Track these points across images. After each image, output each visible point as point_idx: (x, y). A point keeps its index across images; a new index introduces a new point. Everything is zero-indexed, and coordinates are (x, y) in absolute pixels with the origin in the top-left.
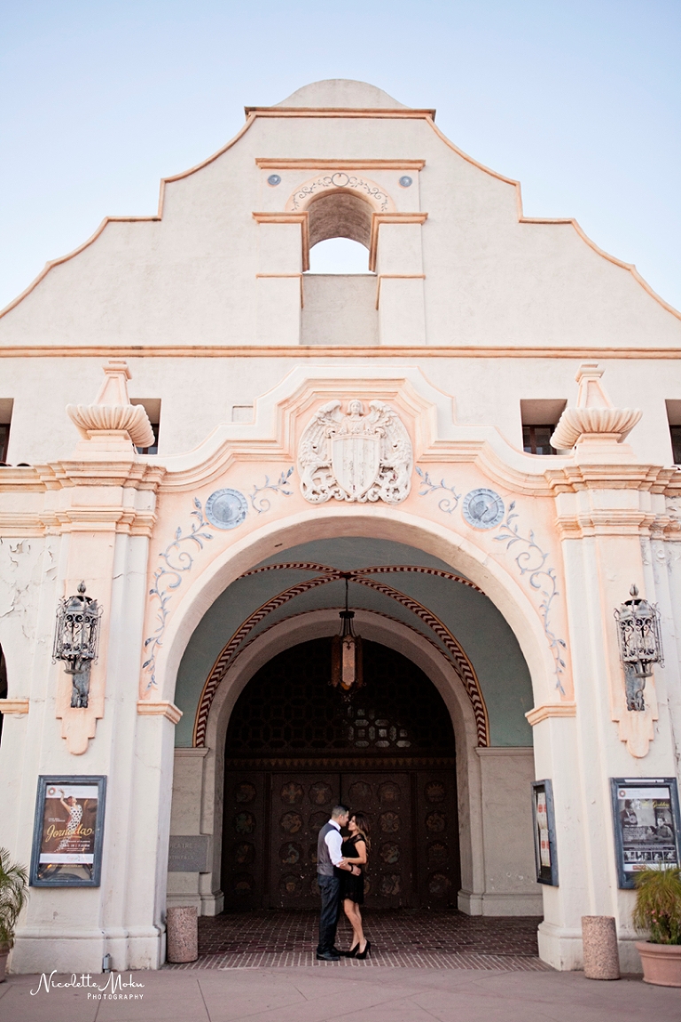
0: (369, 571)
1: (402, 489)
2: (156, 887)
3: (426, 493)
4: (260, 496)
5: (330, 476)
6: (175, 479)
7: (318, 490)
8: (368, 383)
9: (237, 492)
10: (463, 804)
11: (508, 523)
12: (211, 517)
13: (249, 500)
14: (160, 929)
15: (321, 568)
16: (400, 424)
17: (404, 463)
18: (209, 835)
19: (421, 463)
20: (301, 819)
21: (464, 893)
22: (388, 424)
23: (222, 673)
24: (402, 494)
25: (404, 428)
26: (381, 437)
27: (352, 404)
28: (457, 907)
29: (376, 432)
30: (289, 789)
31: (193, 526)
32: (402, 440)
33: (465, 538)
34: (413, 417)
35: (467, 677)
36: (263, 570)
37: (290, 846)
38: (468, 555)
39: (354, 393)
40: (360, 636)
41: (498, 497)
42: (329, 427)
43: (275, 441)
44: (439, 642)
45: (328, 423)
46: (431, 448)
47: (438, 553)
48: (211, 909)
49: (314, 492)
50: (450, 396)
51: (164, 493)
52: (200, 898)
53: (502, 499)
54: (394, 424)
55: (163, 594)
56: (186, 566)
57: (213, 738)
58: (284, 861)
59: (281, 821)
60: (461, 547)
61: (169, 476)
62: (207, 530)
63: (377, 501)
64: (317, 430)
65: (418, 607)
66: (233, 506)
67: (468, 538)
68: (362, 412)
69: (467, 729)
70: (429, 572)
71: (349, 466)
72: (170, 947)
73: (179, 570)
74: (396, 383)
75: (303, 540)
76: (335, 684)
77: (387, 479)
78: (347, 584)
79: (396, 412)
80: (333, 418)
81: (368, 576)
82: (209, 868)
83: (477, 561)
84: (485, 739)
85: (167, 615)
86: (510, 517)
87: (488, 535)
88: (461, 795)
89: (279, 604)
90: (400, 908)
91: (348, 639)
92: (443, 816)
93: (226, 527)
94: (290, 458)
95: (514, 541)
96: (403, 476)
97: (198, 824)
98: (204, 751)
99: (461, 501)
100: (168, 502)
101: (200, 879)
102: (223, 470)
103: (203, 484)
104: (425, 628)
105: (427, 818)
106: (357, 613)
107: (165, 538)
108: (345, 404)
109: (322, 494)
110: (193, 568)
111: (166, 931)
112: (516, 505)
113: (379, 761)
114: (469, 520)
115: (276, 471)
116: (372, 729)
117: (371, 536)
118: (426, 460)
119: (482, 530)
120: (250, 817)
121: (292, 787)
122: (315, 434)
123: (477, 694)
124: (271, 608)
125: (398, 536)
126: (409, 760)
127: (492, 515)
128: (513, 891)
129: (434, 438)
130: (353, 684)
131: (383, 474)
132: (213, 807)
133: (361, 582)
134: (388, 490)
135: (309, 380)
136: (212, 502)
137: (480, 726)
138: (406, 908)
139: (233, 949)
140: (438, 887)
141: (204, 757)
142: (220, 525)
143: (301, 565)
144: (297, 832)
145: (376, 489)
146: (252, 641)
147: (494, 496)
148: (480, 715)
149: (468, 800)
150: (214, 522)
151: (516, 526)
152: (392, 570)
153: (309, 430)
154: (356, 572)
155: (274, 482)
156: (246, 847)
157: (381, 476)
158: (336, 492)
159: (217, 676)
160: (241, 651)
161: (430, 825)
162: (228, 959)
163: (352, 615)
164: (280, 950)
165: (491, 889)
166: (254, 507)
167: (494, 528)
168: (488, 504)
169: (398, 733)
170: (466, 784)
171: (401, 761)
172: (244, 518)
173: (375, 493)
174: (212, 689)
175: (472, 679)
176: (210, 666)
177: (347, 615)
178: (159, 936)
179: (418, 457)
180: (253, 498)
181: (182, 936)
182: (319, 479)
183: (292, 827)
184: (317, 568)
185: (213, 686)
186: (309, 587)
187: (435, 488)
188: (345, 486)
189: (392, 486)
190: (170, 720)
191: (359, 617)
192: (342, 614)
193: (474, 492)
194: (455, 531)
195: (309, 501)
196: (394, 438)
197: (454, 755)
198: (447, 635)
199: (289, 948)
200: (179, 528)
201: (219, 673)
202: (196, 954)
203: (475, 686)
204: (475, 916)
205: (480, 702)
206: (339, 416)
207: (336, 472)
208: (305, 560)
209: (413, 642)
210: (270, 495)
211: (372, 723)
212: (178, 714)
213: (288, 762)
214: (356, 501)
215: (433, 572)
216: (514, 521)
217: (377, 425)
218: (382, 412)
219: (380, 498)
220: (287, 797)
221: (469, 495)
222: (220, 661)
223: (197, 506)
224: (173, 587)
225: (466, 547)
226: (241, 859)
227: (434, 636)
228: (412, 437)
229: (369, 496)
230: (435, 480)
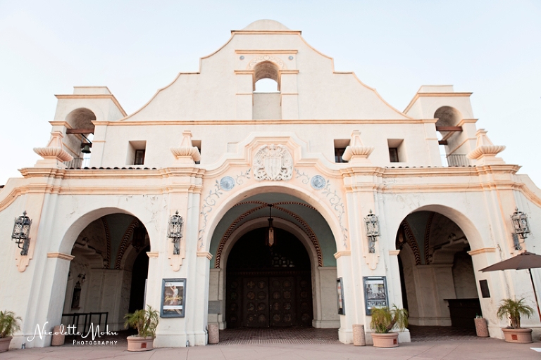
0: (278, 204)
1: (289, 176)
2: (204, 317)
3: (298, 177)
4: (239, 178)
5: (264, 172)
6: (209, 173)
7: (260, 176)
8: (277, 138)
9: (231, 178)
10: (314, 288)
11: (327, 188)
12: (222, 187)
13: (235, 180)
14: (206, 332)
15: (261, 203)
16: (288, 153)
17: (290, 167)
18: (221, 300)
19: (296, 167)
20: (254, 294)
21: (314, 320)
22: (284, 153)
23: (225, 241)
24: (290, 178)
25: (290, 154)
26: (282, 157)
27: (272, 146)
28: (312, 326)
29: (280, 156)
31: (216, 190)
32: (289, 159)
34: (293, 150)
35: (314, 241)
36: (240, 204)
37: (251, 304)
38: (313, 199)
39: (272, 142)
40: (275, 227)
43: (244, 159)
44: (304, 229)
45: (263, 153)
46: (299, 161)
47: (302, 198)
48: (222, 327)
49: (258, 178)
50: (306, 142)
51: (205, 178)
52: (218, 323)
53: (325, 179)
54: (286, 153)
55: (205, 214)
56: (213, 204)
57: (222, 265)
58: (248, 310)
59: (247, 295)
62: (220, 191)
65: (296, 216)
66: (230, 183)
67: (313, 193)
68: (275, 148)
69: (315, 261)
70: (300, 204)
71: (270, 168)
72: (209, 338)
73: (211, 206)
74: (287, 138)
75: (254, 194)
77: (284, 173)
78: (270, 208)
79: (287, 149)
80: (265, 151)
81: (278, 206)
82: (221, 312)
84: (321, 264)
85: (207, 222)
86: (327, 185)
87: (320, 192)
88: (313, 284)
89: (246, 216)
90: (291, 326)
91: (271, 228)
92: (306, 292)
93: (227, 190)
94: (250, 165)
95: (329, 194)
96: (289, 171)
97: (217, 296)
98: (219, 270)
99: (310, 180)
100: (206, 181)
101: (218, 316)
102: (226, 170)
103: (219, 175)
104: (299, 224)
105: (300, 293)
107: (206, 194)
108: (269, 145)
109: (261, 178)
110: (216, 205)
111: (208, 333)
112: (329, 181)
113: (283, 272)
114: (313, 187)
115: (245, 170)
116: (280, 261)
117: (278, 192)
118: (298, 165)
119: (317, 190)
120: (236, 294)
121: (251, 282)
122: (258, 156)
123: (318, 247)
124: (243, 217)
125: (288, 192)
126: (294, 272)
127: (321, 185)
129: (301, 158)
130: (273, 244)
132: (222, 290)
133: (275, 208)
134: (284, 176)
135: (256, 137)
136: (222, 181)
137: (319, 259)
138: (293, 326)
140: (305, 318)
141: (219, 272)
142: (225, 189)
143: (254, 202)
144: (253, 299)
145: (280, 176)
146: (236, 229)
147: (322, 178)
148: (319, 255)
149: (315, 286)
152: (286, 203)
153: (256, 155)
154: (273, 204)
155: (244, 174)
156: (235, 305)
157: (282, 171)
158: (266, 177)
159: (223, 242)
160: (232, 233)
161: (302, 296)
162: (229, 342)
164: (248, 339)
165: (324, 318)
166: (237, 183)
167: (322, 189)
168: (320, 181)
169: (290, 262)
170: (315, 281)
171: (291, 272)
172: (234, 187)
174: (222, 247)
175: (316, 242)
176: (221, 239)
177: (271, 220)
178: (205, 334)
179: (295, 164)
180: (237, 179)
181: (213, 335)
182: (260, 173)
183: (251, 297)
186: (257, 210)
187: (301, 175)
188: (269, 175)
189: (286, 175)
190: (208, 259)
191: (275, 220)
192: (268, 219)
193: (315, 177)
194: (308, 191)
195: (257, 181)
196: (286, 158)
197: (310, 270)
198: (307, 226)
199: (252, 339)
200: (211, 191)
202: (218, 341)
203: (317, 245)
204: (318, 329)
205: (319, 250)
206: (267, 150)
207: (266, 170)
209: (295, 229)
210: (243, 179)
211: (280, 258)
212: (211, 256)
213: (250, 273)
214: (273, 180)
216: (329, 187)
217: (280, 153)
218: (282, 148)
219: (281, 179)
220: (249, 286)
221: (313, 178)
223: (217, 183)
224: (209, 212)
225: (312, 196)
226: (233, 309)
227: (302, 226)
228: (293, 158)
229: (278, 178)
230: (301, 172)
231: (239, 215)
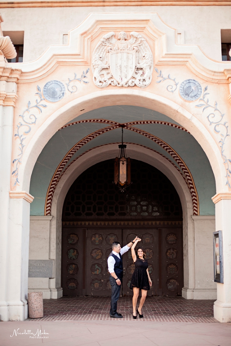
0: (134, 123)
1: (147, 80)
2: (21, 282)
3: (160, 82)
4: (72, 84)
5: (109, 73)
6: (27, 76)
7: (102, 80)
8: (129, 22)
9: (59, 82)
10: (185, 245)
11: (204, 98)
12: (46, 96)
13: (66, 86)
14: (24, 302)
15: (108, 122)
16: (147, 45)
17: (149, 65)
18: (54, 260)
19: (157, 66)
20: (102, 252)
21: (184, 289)
22: (140, 44)
23: (59, 178)
24: (147, 82)
25: (148, 47)
26: (136, 52)
27: (121, 34)
28: (181, 296)
29: (134, 49)
30: (95, 237)
31: (37, 100)
32: (148, 53)
33: (181, 106)
34: (154, 41)
35: (188, 179)
36: (76, 123)
37: (96, 265)
38: (182, 115)
39: (122, 28)
40: (129, 158)
41: (198, 84)
42: (108, 46)
43: (79, 55)
44: (173, 161)
45: (108, 44)
46: (163, 57)
47: (167, 114)
48: (55, 295)
49: (100, 82)
50: (174, 29)
51: (21, 83)
52: (50, 290)
53: (201, 85)
54: (143, 45)
55: (21, 136)
56: (33, 121)
57: (54, 211)
58: (93, 273)
59: (91, 253)
60: (178, 111)
61: (23, 74)
62: (44, 102)
63: (134, 86)
64: (102, 48)
65: (162, 142)
66: (57, 90)
67: (182, 106)
68: (126, 38)
69: (188, 206)
70: (165, 124)
71: (119, 67)
72: (30, 311)
73: (30, 124)
74: (145, 22)
75: (96, 107)
76: (116, 183)
77: (139, 75)
78: (122, 130)
79: (145, 38)
80: (110, 42)
81: (133, 126)
82: (54, 275)
83: (186, 118)
84: (197, 211)
85: (24, 148)
86: (205, 95)
87: (193, 105)
88: (185, 240)
89: (88, 141)
90: (152, 296)
91: (123, 159)
92: (175, 250)
93: (53, 101)
94: (88, 63)
95: (207, 107)
96: (148, 73)
97: (48, 254)
98: (50, 218)
99: (179, 86)
100: (23, 88)
101: (49, 281)
102: (52, 71)
103: (41, 78)
104: (166, 153)
105: (167, 252)
106: (128, 145)
107: (22, 108)
108: (117, 33)
109: (104, 83)
110: (37, 123)
111: (28, 304)
112: (208, 88)
113: (142, 223)
114: (183, 96)
115: (80, 70)
116: (139, 206)
117: (131, 104)
118: (161, 64)
119: (189, 102)
120: (75, 251)
121: (97, 236)
122: (101, 50)
123: (193, 188)
124: (84, 143)
125: (146, 105)
126: (158, 222)
127: (195, 94)
128: (209, 288)
129: (165, 52)
130: (126, 182)
131: (137, 72)
132: (55, 246)
133: (130, 129)
134: (140, 80)
135: (97, 21)
136: (46, 88)
137: (194, 205)
138: (155, 296)
139: (62, 313)
140: (172, 286)
141: (50, 221)
142: (51, 100)
143: (97, 120)
144: (99, 259)
145: (133, 80)
146: (75, 160)
147: (196, 83)
148: (194, 199)
149: (188, 242)
150: (47, 98)
151: (208, 99)
152: (145, 123)
153: (97, 48)
154: (127, 124)
155: (79, 76)
156: (74, 266)
157: (136, 73)
158: (112, 82)
159: (56, 179)
160: (69, 166)
161: (169, 255)
162: (58, 317)
163: (125, 146)
164: (85, 313)
165: (198, 287)
166: (68, 90)
167: (196, 100)
168: (193, 88)
169: (153, 208)
170: (187, 235)
171: (154, 223)
172: (63, 96)
173: (133, 82)
174: (54, 186)
175: (191, 180)
176: (52, 174)
177: (122, 147)
178: (24, 305)
179: (156, 62)
180: (68, 85)
181: (35, 306)
182: (103, 74)
183: (97, 256)
184: (106, 122)
185: (54, 184)
186: (103, 132)
187: (165, 79)
188: (117, 78)
189: (142, 78)
190: (27, 201)
191: (129, 147)
192: (120, 146)
193: (186, 81)
194: (175, 102)
195: (97, 87)
196: (143, 52)
197: (182, 220)
198: (177, 157)
199: (90, 312)
200: (29, 102)
201: (57, 177)
202: (42, 314)
203: (192, 184)
204: (189, 300)
205: (195, 192)
206: (114, 40)
207: (112, 71)
208: (99, 118)
209: (160, 161)
210: (77, 84)
211: (139, 203)
212: (31, 198)
213: (95, 223)
214: (122, 86)
215: (167, 124)
216: (207, 97)
217: (134, 45)
218: (137, 38)
219: (135, 85)
220: (95, 240)
221: (183, 83)
222: (58, 171)
223: (39, 90)
224: (27, 133)
225: (180, 110)
226: (71, 272)
227: (171, 158)
228: (153, 51)
229: (130, 83)
230: (165, 75)
231: (77, 141)
